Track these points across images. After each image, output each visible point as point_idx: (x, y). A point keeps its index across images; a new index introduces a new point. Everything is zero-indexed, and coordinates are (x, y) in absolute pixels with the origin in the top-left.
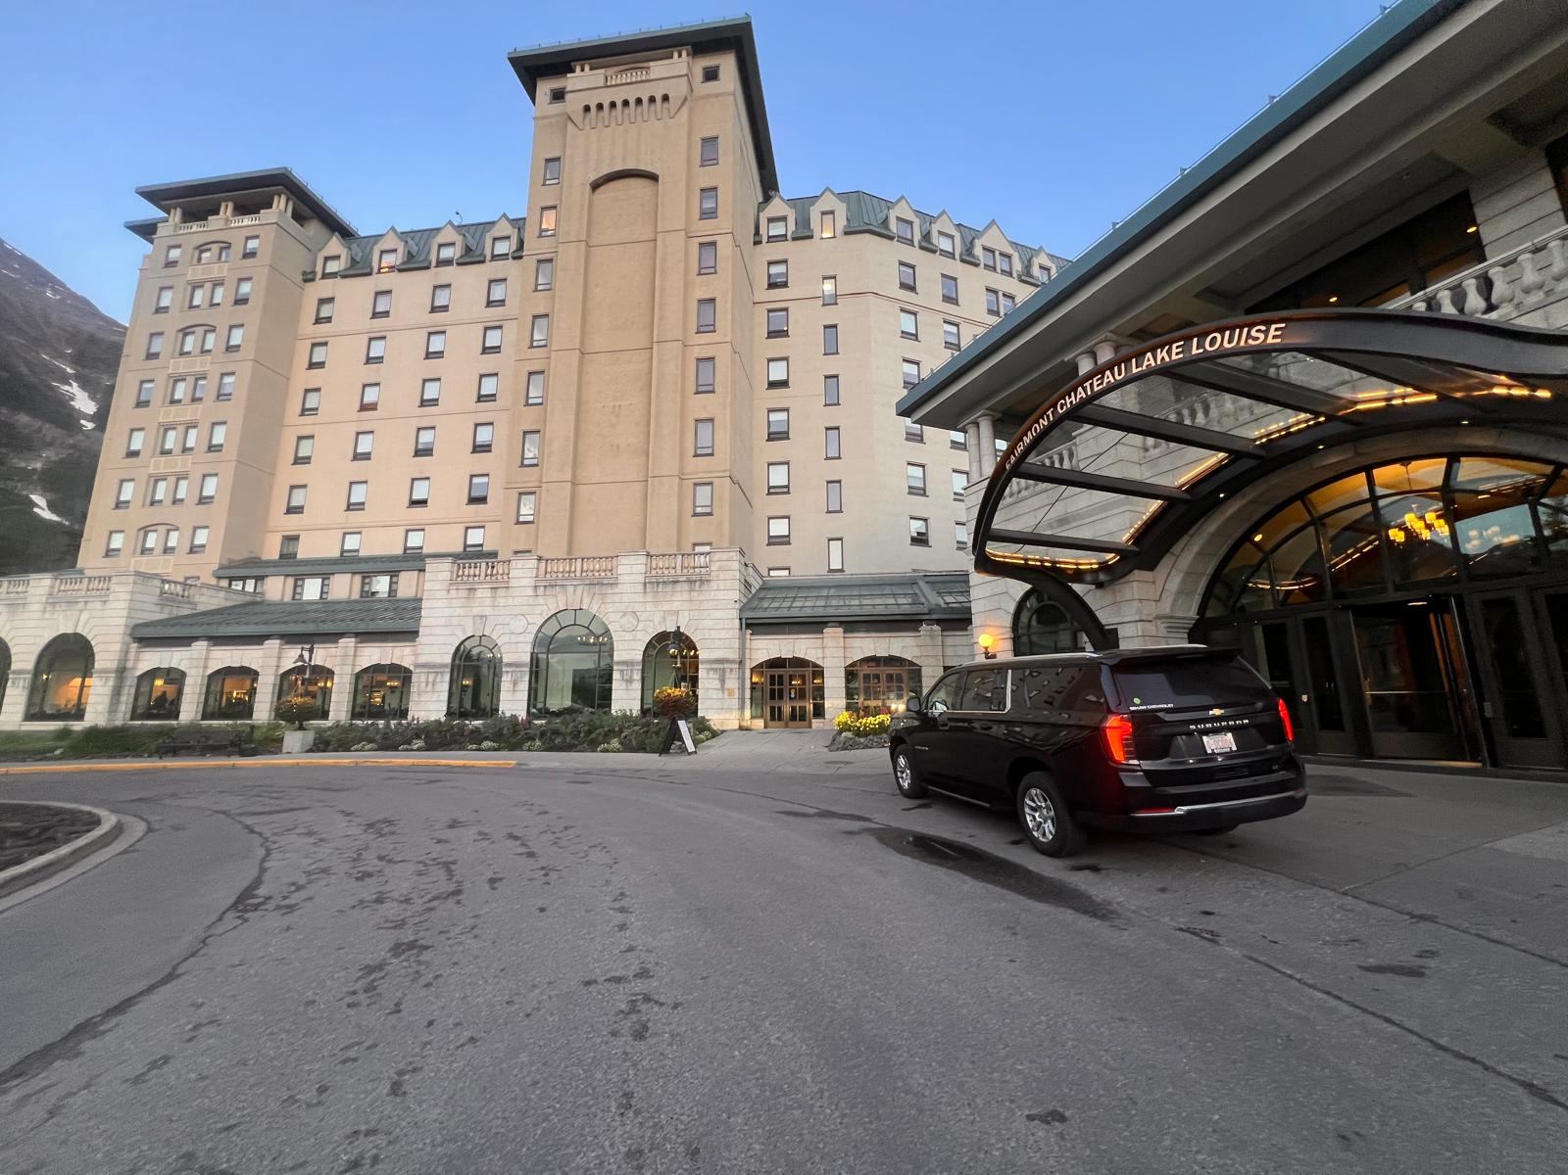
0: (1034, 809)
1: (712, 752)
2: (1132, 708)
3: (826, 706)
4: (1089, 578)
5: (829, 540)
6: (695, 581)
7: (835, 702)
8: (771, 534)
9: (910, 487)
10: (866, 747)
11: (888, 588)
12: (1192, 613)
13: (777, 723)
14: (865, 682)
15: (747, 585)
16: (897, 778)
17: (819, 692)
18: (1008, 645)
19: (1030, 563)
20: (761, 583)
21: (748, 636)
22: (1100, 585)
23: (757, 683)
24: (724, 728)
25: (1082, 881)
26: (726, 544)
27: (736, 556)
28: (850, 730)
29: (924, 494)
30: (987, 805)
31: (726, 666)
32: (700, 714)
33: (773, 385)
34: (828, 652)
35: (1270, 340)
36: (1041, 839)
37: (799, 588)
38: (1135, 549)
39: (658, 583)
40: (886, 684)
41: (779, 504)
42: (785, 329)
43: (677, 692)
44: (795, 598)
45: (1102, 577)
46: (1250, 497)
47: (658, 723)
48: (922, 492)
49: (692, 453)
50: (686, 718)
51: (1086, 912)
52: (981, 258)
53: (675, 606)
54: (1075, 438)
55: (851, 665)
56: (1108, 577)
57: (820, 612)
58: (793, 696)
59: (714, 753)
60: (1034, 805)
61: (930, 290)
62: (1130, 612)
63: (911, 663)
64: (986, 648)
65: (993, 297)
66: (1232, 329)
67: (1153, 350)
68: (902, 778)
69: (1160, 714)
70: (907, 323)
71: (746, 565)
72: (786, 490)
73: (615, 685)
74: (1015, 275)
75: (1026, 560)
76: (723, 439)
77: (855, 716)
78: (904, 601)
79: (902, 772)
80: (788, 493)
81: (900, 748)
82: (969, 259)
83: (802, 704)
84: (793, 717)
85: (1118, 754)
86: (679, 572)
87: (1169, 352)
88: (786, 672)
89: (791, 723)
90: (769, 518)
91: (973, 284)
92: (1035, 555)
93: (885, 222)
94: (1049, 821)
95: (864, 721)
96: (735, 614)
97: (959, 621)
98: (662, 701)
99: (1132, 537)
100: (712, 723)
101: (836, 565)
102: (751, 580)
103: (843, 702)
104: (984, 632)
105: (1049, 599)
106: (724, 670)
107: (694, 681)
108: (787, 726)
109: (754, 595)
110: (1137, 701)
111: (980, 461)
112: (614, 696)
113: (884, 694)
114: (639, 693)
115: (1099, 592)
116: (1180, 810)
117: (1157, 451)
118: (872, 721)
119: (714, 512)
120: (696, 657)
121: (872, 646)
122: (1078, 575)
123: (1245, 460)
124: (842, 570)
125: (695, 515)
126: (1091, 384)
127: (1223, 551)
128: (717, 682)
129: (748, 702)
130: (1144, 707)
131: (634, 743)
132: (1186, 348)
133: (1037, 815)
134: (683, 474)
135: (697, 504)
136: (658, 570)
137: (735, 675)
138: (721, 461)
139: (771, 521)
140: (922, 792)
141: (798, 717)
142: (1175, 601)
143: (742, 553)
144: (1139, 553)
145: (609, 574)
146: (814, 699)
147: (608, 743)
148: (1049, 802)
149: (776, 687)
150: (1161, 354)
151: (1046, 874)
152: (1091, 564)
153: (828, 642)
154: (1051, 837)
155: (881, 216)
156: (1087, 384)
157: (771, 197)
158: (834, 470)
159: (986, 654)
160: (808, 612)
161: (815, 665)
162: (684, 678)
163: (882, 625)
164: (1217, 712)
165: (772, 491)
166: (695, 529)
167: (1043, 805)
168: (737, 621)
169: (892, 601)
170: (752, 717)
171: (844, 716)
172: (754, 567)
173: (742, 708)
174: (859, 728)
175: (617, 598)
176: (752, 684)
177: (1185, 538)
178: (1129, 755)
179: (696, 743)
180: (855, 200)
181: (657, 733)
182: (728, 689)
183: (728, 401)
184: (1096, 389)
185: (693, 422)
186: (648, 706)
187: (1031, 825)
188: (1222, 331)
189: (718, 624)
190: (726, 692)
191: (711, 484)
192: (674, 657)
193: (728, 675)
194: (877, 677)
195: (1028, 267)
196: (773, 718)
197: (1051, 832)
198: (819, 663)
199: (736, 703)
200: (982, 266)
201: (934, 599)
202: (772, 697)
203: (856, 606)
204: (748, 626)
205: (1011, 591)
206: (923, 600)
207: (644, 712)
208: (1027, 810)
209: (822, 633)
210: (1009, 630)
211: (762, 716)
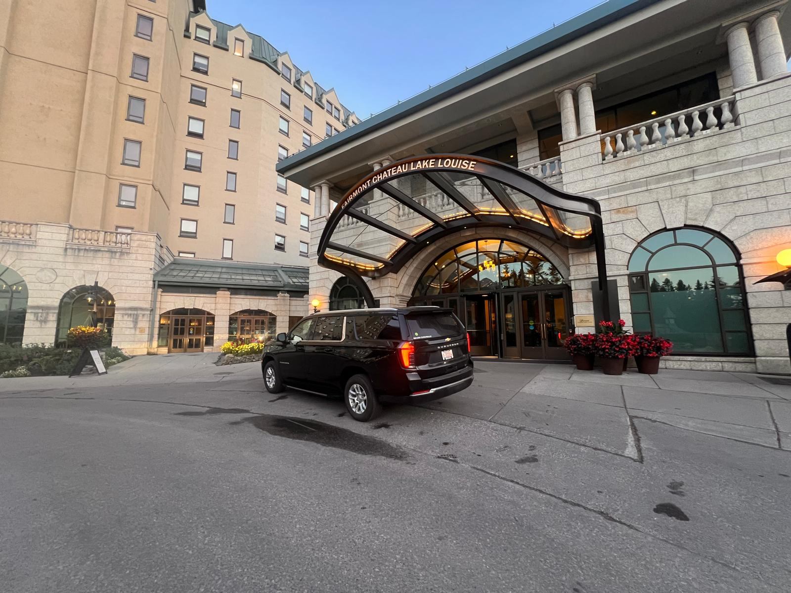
0: (354, 396)
1: (121, 371)
2: (415, 338)
3: (215, 339)
4: (370, 274)
5: (224, 239)
6: (116, 252)
7: (221, 336)
8: (182, 230)
9: (277, 217)
10: (241, 362)
11: (260, 271)
12: (410, 295)
13: (178, 349)
14: (241, 324)
15: (161, 260)
16: (265, 382)
17: (211, 330)
18: (327, 306)
19: (345, 263)
20: (172, 259)
21: (159, 293)
22: (374, 278)
23: (164, 324)
24: (134, 354)
25: (381, 435)
26: (146, 229)
27: (153, 239)
28: (231, 353)
29: (284, 223)
30: (326, 395)
31: (139, 312)
32: (113, 345)
33: (191, 134)
34: (219, 306)
35: (470, 169)
36: (357, 412)
37: (201, 266)
38: (391, 262)
39: (79, 250)
40: (254, 326)
41: (189, 211)
42: (204, 101)
43: (92, 329)
44: (197, 271)
45: (376, 275)
46: (438, 245)
47: (70, 353)
48: (284, 222)
49: (121, 161)
50: (98, 348)
51: (391, 456)
52: (325, 105)
53: (97, 267)
54: (369, 204)
55: (233, 314)
56: (378, 274)
57: (216, 281)
58: (191, 332)
59: (121, 373)
60: (354, 393)
61: (297, 112)
62: (386, 292)
63: (271, 314)
64: (315, 307)
65: (329, 128)
66: (456, 159)
67: (422, 160)
68: (269, 381)
69: (427, 341)
70: (284, 126)
71: (161, 247)
72: (196, 203)
73: (27, 324)
74: (341, 121)
75: (343, 261)
76: (148, 157)
77: (235, 344)
78: (269, 279)
79: (270, 378)
80: (197, 205)
81: (269, 363)
82: (319, 103)
83: (198, 337)
84: (190, 345)
85: (406, 362)
86: (101, 244)
87: (428, 163)
88: (187, 318)
89: (188, 350)
90: (182, 219)
91: (320, 118)
92: (348, 259)
93: (275, 62)
94: (363, 402)
95: (241, 347)
96: (149, 277)
97: (301, 292)
98: (75, 336)
99: (390, 257)
100: (123, 351)
101: (227, 254)
102: (165, 257)
103: (227, 336)
104: (315, 299)
105: (349, 283)
106: (137, 315)
107: (110, 322)
108: (185, 351)
109: (166, 267)
110: (416, 334)
111: (321, 207)
112: (26, 332)
113: (253, 331)
114: (55, 330)
115: (373, 282)
116: (432, 391)
117: (404, 218)
118: (246, 347)
119: (137, 207)
120: (113, 305)
121: (248, 304)
122: (366, 272)
123: (440, 227)
124: (231, 259)
125: (119, 206)
126: (391, 171)
127: (424, 268)
128: (132, 323)
129: (156, 336)
130: (419, 338)
131: (43, 368)
132: (436, 163)
133: (356, 399)
134: (110, 175)
135: (122, 199)
136: (80, 240)
137: (146, 318)
138: (146, 172)
139: (183, 221)
140: (282, 389)
141: (195, 345)
142: (404, 288)
143: (158, 237)
144: (392, 265)
145: (27, 237)
146: (206, 334)
147: (15, 370)
148: (364, 392)
149: (179, 327)
150: (425, 163)
151: (362, 434)
152: (371, 267)
153: (219, 300)
154: (363, 411)
155: (274, 58)
156: (389, 171)
157: (199, 12)
158: (231, 198)
159: (315, 310)
160: (207, 280)
161: (209, 314)
162: (100, 320)
163: (255, 292)
164: (448, 339)
165: (185, 202)
166: (117, 216)
167: (360, 393)
168: (151, 283)
169: (262, 278)
170: (159, 346)
171: (228, 345)
172: (168, 249)
173: (151, 340)
174: (238, 351)
175: (34, 256)
176: (160, 324)
177: (411, 260)
178: (411, 363)
179: (107, 365)
180: (258, 40)
181: (68, 361)
182: (140, 328)
183: (155, 134)
184: (393, 174)
185: (122, 141)
186: (63, 340)
187: (351, 405)
188: (451, 159)
189: (135, 283)
190: (138, 331)
191: (136, 187)
192: (91, 305)
193: (140, 318)
194: (249, 321)
195: (347, 119)
196: (175, 346)
197: (363, 408)
198: (212, 312)
199: (145, 337)
200: (325, 109)
201: (286, 279)
202: (176, 333)
203: (238, 279)
204: (160, 286)
205: (331, 278)
206: (280, 279)
207: (58, 344)
208: (350, 396)
209: (216, 294)
210: (328, 298)
211: (166, 346)
